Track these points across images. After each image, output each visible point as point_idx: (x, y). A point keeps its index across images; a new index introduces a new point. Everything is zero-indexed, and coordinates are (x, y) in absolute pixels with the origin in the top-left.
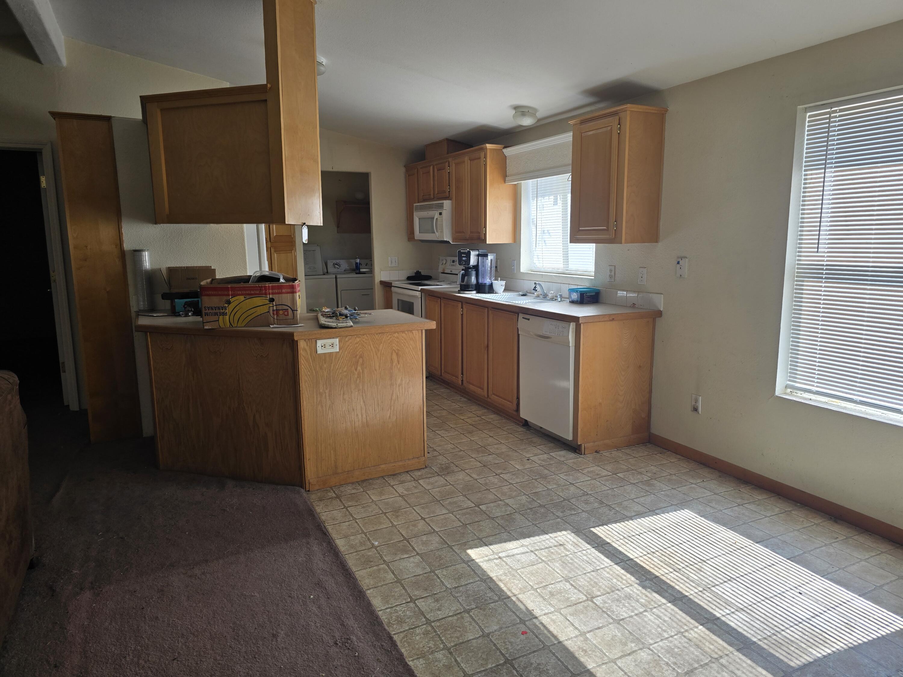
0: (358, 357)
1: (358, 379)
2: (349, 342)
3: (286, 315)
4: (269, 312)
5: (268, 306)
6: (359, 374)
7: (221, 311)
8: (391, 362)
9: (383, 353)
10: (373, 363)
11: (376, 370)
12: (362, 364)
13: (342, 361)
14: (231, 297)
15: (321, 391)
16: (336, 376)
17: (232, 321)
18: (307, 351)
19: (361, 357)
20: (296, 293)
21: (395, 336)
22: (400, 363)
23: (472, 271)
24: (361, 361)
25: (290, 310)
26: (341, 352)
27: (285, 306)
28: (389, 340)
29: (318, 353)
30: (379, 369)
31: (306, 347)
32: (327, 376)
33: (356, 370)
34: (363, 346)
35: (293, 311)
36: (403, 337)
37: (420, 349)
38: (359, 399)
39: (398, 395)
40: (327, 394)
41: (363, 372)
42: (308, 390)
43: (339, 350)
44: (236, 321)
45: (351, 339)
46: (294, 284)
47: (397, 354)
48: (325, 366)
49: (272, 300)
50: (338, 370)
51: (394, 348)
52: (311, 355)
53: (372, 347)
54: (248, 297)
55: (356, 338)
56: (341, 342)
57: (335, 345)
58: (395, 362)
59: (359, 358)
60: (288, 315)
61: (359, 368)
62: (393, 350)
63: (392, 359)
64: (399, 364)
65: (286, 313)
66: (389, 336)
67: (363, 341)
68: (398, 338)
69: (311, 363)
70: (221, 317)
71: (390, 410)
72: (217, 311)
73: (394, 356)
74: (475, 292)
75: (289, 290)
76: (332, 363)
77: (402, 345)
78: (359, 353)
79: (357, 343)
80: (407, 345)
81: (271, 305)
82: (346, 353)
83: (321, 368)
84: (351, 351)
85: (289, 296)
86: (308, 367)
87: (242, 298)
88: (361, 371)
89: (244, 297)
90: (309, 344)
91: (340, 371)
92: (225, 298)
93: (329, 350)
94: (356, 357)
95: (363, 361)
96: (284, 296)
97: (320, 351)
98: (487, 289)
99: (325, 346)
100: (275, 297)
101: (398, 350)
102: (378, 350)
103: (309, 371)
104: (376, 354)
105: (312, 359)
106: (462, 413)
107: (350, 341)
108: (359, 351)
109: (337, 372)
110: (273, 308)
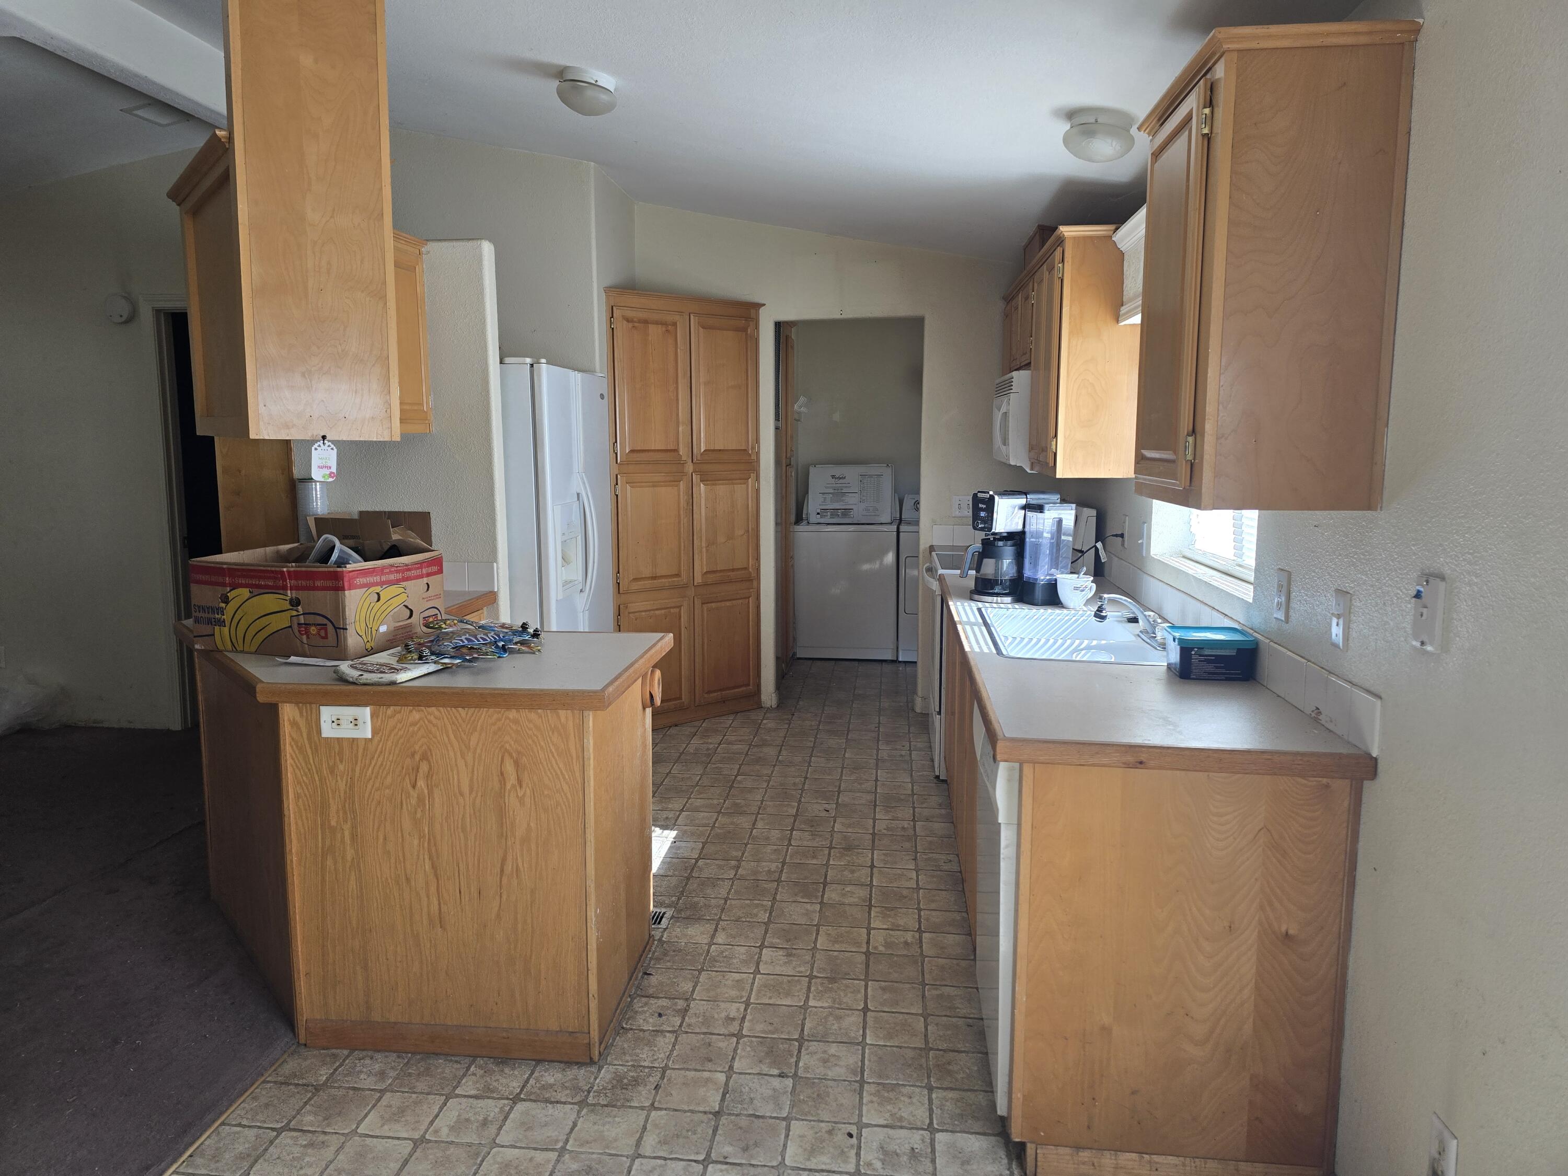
0: (417, 757)
1: (419, 810)
2: (396, 718)
3: (323, 638)
4: (290, 627)
5: (288, 614)
6: (421, 800)
7: (217, 616)
8: (500, 781)
9: (480, 756)
10: (456, 777)
11: (462, 794)
12: (429, 776)
13: (379, 763)
14: (228, 589)
15: (333, 823)
16: (367, 795)
17: (234, 640)
18: (301, 732)
19: (424, 757)
20: (343, 589)
21: (511, 716)
22: (524, 785)
23: (1006, 545)
24: (424, 767)
25: (330, 628)
26: (377, 739)
27: (318, 617)
28: (494, 724)
29: (323, 735)
30: (470, 794)
31: (298, 718)
32: (345, 792)
33: (414, 787)
34: (430, 732)
35: (336, 628)
36: (530, 721)
37: (578, 757)
38: (421, 857)
39: (520, 864)
40: (347, 833)
41: (431, 793)
42: (304, 818)
43: (373, 735)
44: (240, 641)
45: (400, 712)
46: (339, 569)
47: (517, 763)
48: (341, 767)
49: (295, 603)
50: (371, 782)
51: (507, 746)
52: (309, 739)
53: (452, 736)
54: (256, 591)
55: (411, 711)
56: (377, 717)
57: (360, 722)
58: (512, 780)
59: (421, 760)
60: (326, 637)
61: (421, 783)
62: (506, 750)
63: (502, 774)
64: (521, 787)
65: (323, 633)
66: (496, 716)
67: (430, 722)
68: (516, 722)
69: (311, 756)
70: (217, 628)
71: (498, 898)
72: (211, 616)
73: (509, 767)
74: (1008, 599)
75: (329, 583)
76: (356, 764)
77: (530, 741)
78: (421, 747)
79: (414, 724)
80: (542, 743)
81: (295, 613)
82: (389, 743)
83: (332, 771)
84: (401, 741)
85: (329, 594)
86: (303, 764)
87: (245, 592)
88: (426, 791)
89: (250, 592)
90: (305, 714)
91: (377, 785)
92: (220, 590)
93: (346, 732)
94: (413, 755)
95: (430, 768)
96: (319, 594)
97: (328, 731)
98: (1039, 594)
99: (339, 722)
100: (301, 595)
101: (519, 753)
102: (468, 748)
103: (306, 775)
104: (463, 757)
105: (311, 748)
106: (892, 909)
107: (398, 716)
108: (420, 743)
109: (369, 786)
110: (299, 620)
